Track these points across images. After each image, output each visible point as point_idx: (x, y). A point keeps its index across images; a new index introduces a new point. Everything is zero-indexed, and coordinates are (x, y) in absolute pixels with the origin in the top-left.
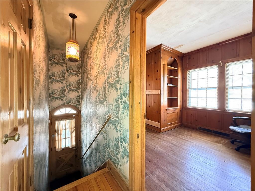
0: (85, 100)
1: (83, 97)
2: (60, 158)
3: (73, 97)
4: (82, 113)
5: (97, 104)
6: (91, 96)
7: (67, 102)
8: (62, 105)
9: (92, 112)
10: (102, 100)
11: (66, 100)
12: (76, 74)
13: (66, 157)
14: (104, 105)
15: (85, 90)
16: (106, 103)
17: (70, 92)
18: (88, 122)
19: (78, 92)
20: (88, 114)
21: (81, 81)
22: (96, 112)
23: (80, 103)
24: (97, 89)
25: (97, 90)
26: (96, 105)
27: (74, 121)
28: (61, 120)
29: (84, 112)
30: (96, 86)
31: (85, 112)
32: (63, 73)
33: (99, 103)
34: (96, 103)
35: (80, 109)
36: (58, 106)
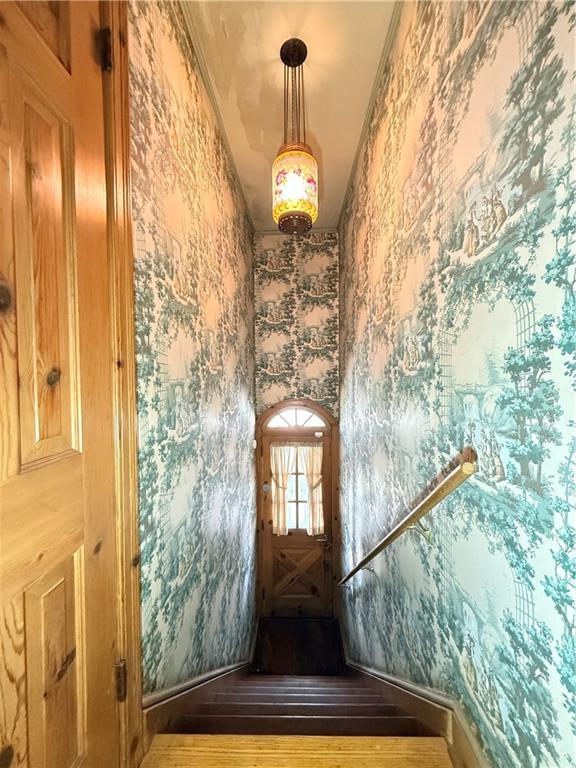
0: (350, 384)
1: (344, 374)
2: (283, 556)
3: (315, 376)
4: (342, 430)
5: (391, 397)
6: (367, 365)
7: (299, 391)
8: (285, 399)
9: (371, 428)
10: (413, 373)
11: (297, 383)
12: (324, 302)
13: (297, 560)
14: (424, 399)
15: (350, 349)
16: (432, 387)
17: (308, 361)
18: (360, 466)
19: (330, 359)
20: (358, 435)
21: (338, 323)
22: (388, 430)
23: (335, 394)
24: (389, 330)
25: (389, 336)
26: (387, 399)
27: (319, 451)
28: (283, 445)
29: (347, 427)
30: (387, 319)
31: (351, 425)
32: (288, 303)
33: (400, 388)
34: (387, 391)
35: (336, 415)
36: (277, 401)
